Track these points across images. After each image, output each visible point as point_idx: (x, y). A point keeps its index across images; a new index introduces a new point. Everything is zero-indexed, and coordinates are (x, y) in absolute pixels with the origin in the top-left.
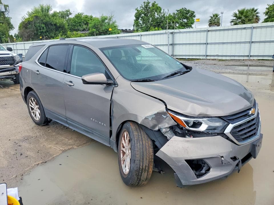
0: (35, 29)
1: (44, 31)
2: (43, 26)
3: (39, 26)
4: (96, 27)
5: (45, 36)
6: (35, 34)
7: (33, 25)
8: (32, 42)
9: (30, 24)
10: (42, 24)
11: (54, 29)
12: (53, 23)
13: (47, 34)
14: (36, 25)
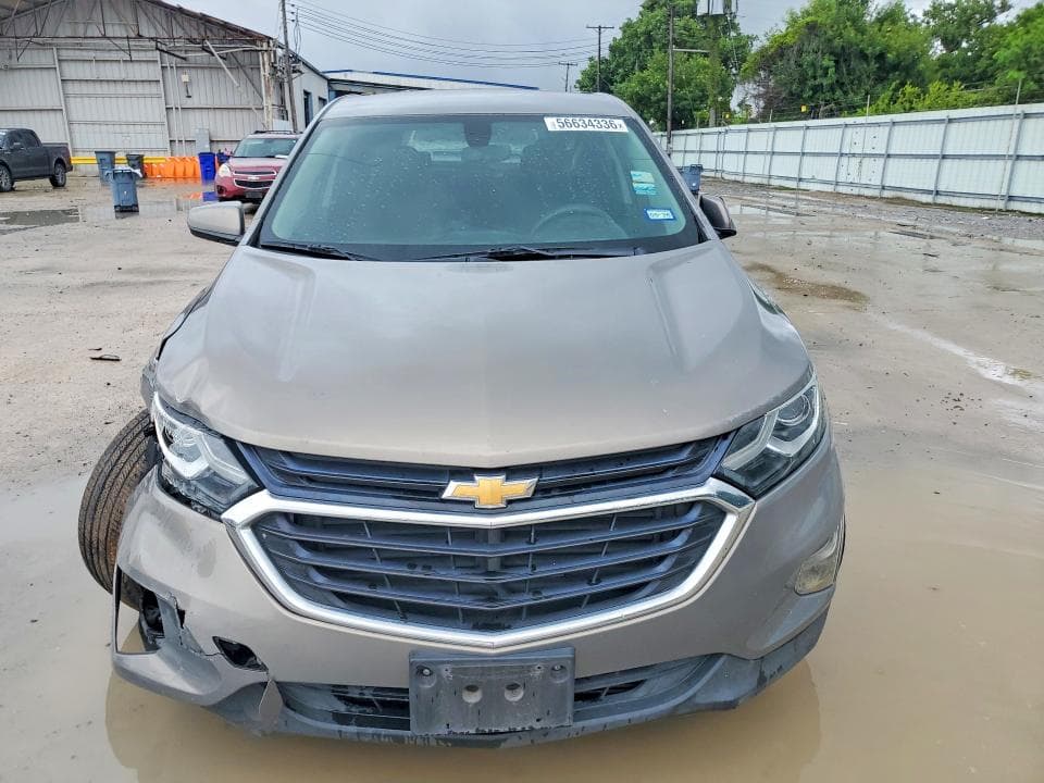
0: (797, 76)
1: (825, 82)
2: (826, 63)
3: (813, 65)
4: (1028, 63)
5: (827, 102)
6: (791, 94)
7: (792, 62)
8: (773, 125)
9: (782, 56)
10: (826, 57)
11: (868, 77)
12: (869, 51)
13: (838, 93)
14: (801, 61)
